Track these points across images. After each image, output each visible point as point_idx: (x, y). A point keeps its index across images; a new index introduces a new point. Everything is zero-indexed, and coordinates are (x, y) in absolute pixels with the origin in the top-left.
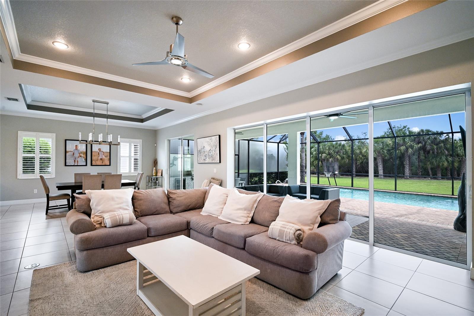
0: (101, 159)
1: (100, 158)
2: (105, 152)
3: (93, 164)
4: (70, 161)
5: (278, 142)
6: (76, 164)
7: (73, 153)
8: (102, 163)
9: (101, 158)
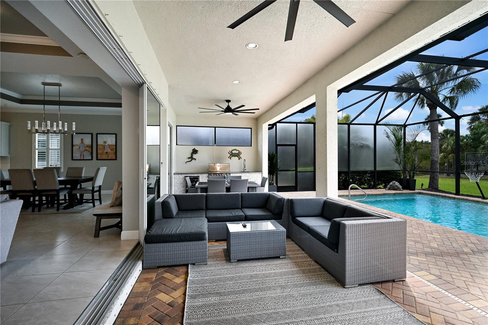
0: (107, 153)
1: (105, 151)
2: (111, 145)
3: (98, 159)
4: (77, 155)
5: (374, 123)
6: (82, 159)
7: (79, 146)
8: (108, 157)
9: (107, 151)
